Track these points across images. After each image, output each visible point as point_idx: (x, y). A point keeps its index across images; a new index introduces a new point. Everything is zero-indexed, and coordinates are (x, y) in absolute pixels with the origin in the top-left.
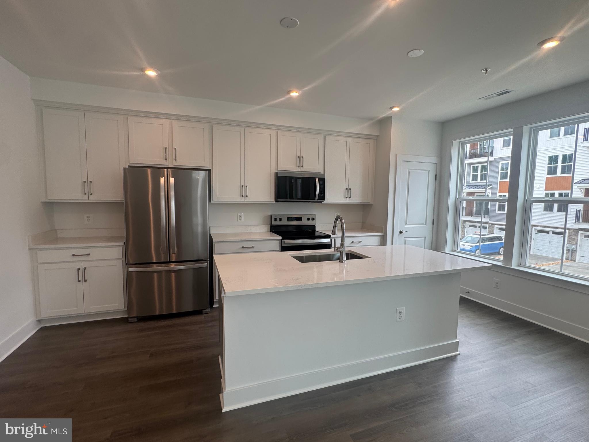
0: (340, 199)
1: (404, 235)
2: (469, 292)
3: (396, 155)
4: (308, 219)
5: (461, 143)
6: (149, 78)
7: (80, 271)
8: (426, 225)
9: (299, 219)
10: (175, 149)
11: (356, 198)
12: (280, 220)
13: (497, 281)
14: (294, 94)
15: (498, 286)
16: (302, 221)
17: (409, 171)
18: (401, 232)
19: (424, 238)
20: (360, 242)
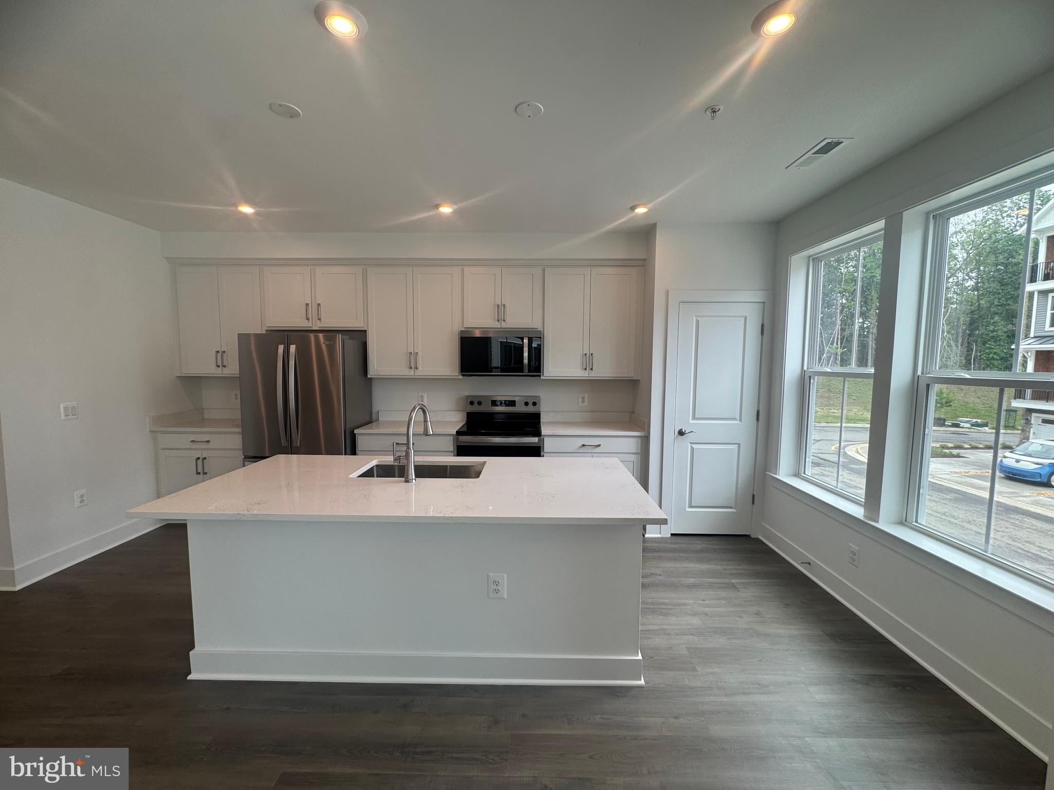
0: (574, 371)
1: (689, 438)
2: (810, 564)
3: (667, 292)
4: (527, 404)
5: (811, 259)
6: (245, 216)
7: (200, 462)
8: (740, 420)
9: (512, 403)
10: (319, 305)
11: (604, 370)
12: (480, 403)
13: (853, 550)
14: (446, 210)
15: (854, 561)
16: (515, 406)
17: (699, 319)
18: (681, 433)
19: (737, 446)
20: (599, 446)
